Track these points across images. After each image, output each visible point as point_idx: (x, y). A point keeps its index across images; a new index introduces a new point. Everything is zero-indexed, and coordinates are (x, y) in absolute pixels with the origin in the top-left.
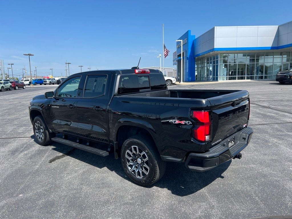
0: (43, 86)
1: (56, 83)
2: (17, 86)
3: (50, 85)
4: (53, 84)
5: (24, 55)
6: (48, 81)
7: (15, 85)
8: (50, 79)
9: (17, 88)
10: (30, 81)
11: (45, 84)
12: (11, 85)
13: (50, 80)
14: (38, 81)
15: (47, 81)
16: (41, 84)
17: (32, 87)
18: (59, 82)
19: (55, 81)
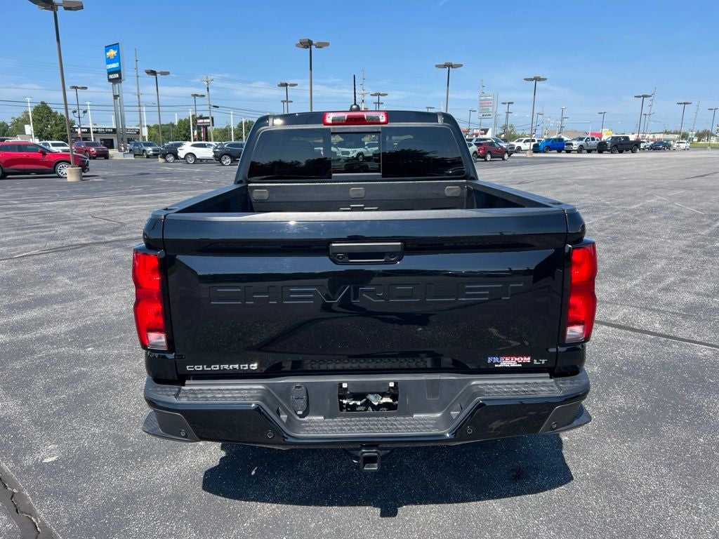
0: (563, 155)
1: (595, 150)
2: (490, 152)
3: (578, 153)
4: (589, 151)
5: (526, 79)
6: (576, 145)
7: (486, 151)
8: (581, 139)
9: (489, 157)
10: (536, 142)
11: (568, 152)
12: (477, 150)
13: (583, 142)
14: (552, 142)
15: (574, 142)
16: (559, 151)
17: (529, 156)
18: (602, 148)
19: (594, 143)
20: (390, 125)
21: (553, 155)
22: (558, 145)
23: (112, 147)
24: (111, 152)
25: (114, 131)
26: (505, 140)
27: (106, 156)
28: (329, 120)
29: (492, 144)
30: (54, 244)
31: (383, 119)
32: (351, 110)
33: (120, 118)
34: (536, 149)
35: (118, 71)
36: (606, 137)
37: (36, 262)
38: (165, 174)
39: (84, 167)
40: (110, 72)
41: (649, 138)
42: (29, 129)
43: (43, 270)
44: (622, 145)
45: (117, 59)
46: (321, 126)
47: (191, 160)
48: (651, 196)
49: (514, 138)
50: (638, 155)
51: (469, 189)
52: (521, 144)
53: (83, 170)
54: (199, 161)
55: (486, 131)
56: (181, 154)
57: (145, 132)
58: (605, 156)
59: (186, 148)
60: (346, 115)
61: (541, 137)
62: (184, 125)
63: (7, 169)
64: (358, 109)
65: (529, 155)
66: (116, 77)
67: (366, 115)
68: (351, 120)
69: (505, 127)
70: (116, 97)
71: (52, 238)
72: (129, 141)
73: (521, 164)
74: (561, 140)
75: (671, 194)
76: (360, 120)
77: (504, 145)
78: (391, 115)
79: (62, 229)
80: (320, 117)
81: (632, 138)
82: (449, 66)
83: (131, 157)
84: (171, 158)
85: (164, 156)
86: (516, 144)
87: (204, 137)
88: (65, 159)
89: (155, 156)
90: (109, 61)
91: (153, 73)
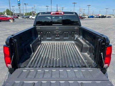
3: (96, 18)
9: (81, 19)
11: (94, 18)
13: (96, 16)
18: (100, 17)
19: (98, 17)
20: (64, 15)
21: (91, 18)
22: (92, 17)
23: (19, 16)
24: (19, 17)
25: (19, 14)
26: (83, 16)
27: (18, 18)
28: (52, 14)
29: (81, 17)
30: (6, 34)
31: (63, 13)
32: (56, 12)
33: (20, 12)
34: (89, 17)
35: (20, 4)
36: (100, 15)
37: (3, 37)
38: (27, 21)
39: (14, 20)
40: (18, 4)
41: (107, 16)
42: (6, 13)
43: (3, 39)
44: (103, 17)
45: (19, 2)
46: (50, 15)
47: (31, 19)
48: (109, 26)
49: (85, 15)
50: (106, 18)
51: (80, 28)
52: (86, 17)
53: (13, 20)
54: (33, 19)
55: (80, 14)
56: (30, 18)
57: (24, 14)
58: (100, 19)
59: (31, 17)
60: (55, 12)
61: (90, 15)
62: (31, 13)
63: (1, 20)
64: (58, 11)
65: (87, 18)
66: (19, 5)
67: (59, 13)
68: (56, 14)
69: (83, 14)
70: (19, 8)
71: (6, 33)
72: (22, 15)
73: (86, 20)
74: (93, 16)
75: (112, 26)
76: (58, 14)
77: (83, 17)
78: (64, 13)
79: (8, 31)
80: (50, 13)
81: (105, 16)
82: (74, 3)
83: (22, 18)
84: (28, 18)
85: (27, 18)
86: (85, 17)
87: (34, 15)
88: (10, 19)
89: (26, 18)
90: (18, 2)
91: (25, 4)
